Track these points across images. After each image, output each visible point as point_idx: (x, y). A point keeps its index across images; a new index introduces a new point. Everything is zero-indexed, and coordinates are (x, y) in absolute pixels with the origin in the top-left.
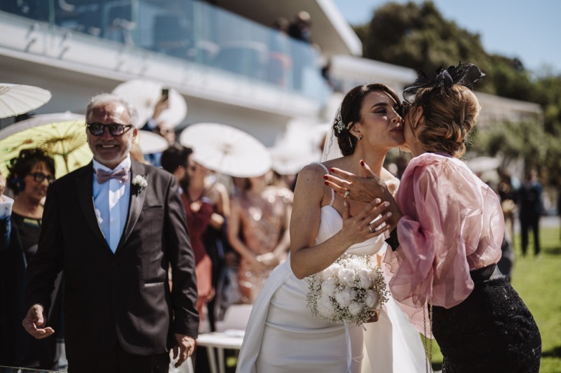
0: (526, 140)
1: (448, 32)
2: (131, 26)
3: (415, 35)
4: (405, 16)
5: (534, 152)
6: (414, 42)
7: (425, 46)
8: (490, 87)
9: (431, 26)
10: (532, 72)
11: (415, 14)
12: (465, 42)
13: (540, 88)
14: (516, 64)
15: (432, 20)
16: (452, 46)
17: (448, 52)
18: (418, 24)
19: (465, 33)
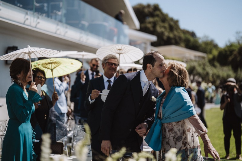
0: (204, 69)
1: (164, 18)
2: (60, 13)
3: (151, 19)
4: (146, 10)
5: (208, 74)
6: (150, 23)
7: (155, 24)
8: (183, 44)
9: (157, 16)
10: (200, 38)
11: (151, 10)
12: (172, 23)
13: (203, 46)
14: (193, 34)
15: (158, 13)
16: (166, 25)
17: (165, 27)
18: (152, 15)
19: (172, 19)
